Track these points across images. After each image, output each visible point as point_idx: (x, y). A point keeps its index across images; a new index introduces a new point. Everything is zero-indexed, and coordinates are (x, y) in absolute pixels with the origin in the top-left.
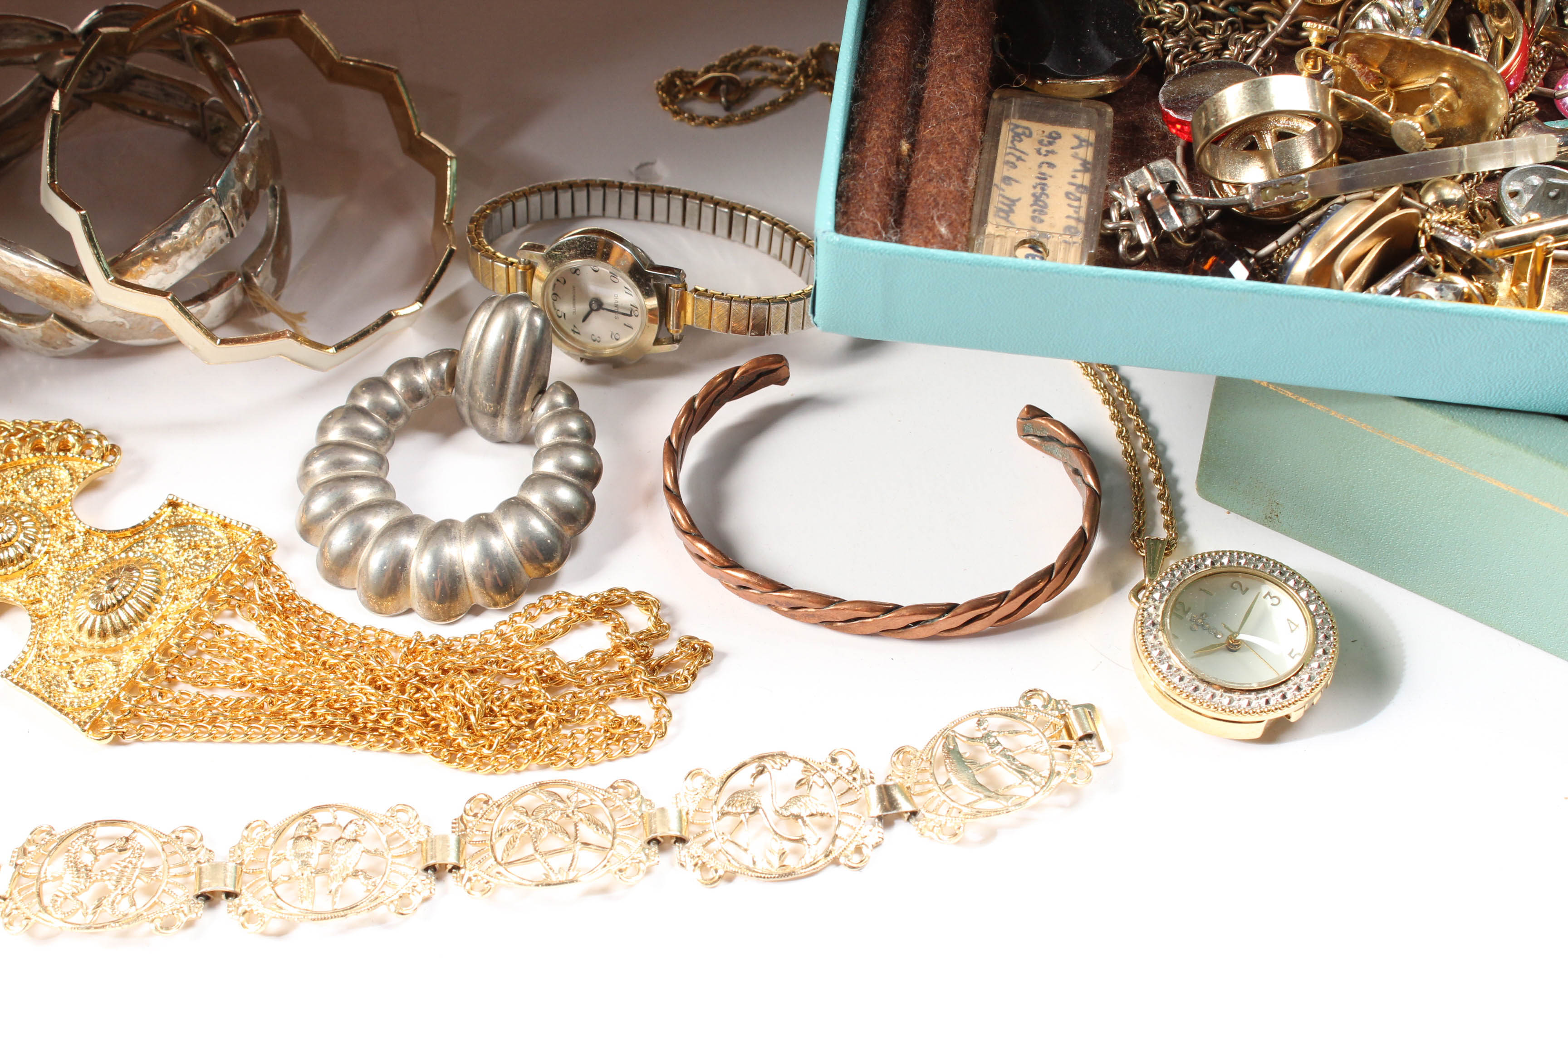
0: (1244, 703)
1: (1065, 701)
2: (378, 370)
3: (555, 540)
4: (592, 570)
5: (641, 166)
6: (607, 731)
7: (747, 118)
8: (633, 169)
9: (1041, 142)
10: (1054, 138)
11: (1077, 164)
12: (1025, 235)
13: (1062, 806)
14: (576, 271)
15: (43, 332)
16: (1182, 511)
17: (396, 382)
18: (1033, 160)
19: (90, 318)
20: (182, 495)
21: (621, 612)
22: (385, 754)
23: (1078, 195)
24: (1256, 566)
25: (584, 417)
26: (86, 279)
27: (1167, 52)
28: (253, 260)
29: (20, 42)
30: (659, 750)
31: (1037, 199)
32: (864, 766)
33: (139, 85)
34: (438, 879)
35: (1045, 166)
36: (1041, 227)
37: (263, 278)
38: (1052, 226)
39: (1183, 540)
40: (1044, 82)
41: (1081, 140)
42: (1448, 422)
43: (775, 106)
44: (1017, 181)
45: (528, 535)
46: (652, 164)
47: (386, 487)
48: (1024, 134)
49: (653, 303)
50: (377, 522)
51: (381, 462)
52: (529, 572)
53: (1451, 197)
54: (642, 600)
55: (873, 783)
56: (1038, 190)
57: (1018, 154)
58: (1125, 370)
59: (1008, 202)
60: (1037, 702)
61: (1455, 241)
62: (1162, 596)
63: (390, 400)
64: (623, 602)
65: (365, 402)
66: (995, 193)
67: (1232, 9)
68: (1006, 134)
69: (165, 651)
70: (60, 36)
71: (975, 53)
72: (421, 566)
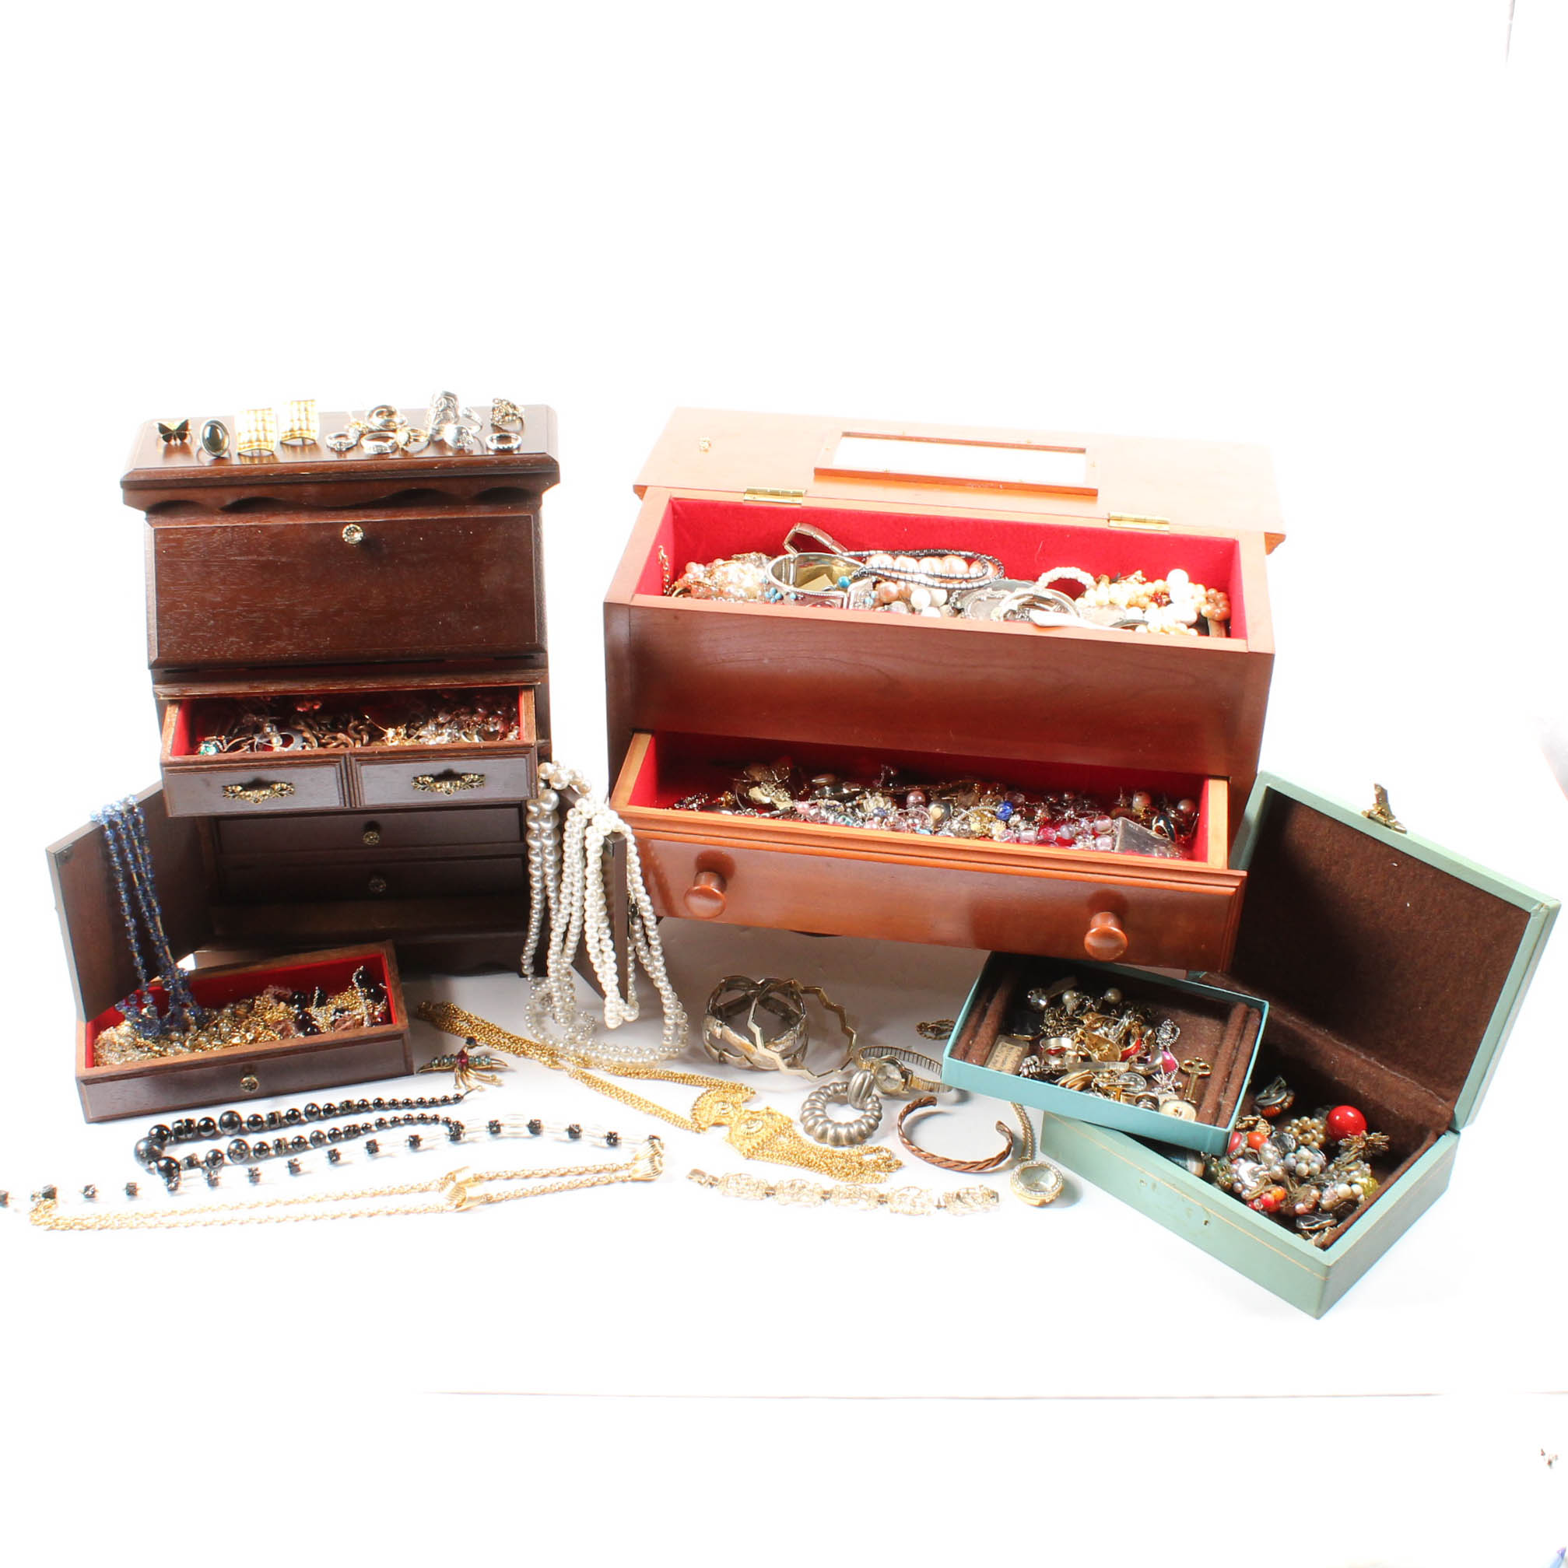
1: (991, 1190)
2: (827, 1085)
3: (867, 1132)
4: (875, 1141)
5: (908, 1046)
6: (873, 1177)
7: (941, 1039)
8: (906, 1046)
9: (1008, 1049)
10: (1012, 1048)
11: (1017, 1054)
14: (884, 1067)
15: (740, 1061)
17: (832, 1088)
18: (1006, 1052)
19: (753, 1058)
20: (771, 1106)
21: (881, 1152)
22: (815, 1172)
23: (1014, 1060)
25: (880, 1104)
26: (756, 1046)
27: (1047, 1032)
28: (797, 1052)
29: (743, 984)
30: (885, 1183)
31: (1004, 1060)
33: (770, 1001)
35: (1008, 1054)
37: (799, 1056)
38: (1006, 1065)
39: (1033, 1159)
40: (1013, 1035)
41: (1020, 1049)
42: (1097, 1130)
45: (860, 1130)
47: (824, 1112)
49: (903, 1080)
50: (821, 1120)
51: (825, 1107)
52: (859, 1138)
53: (1106, 1076)
54: (887, 1150)
58: (1024, 1107)
59: (996, 1061)
60: (984, 1189)
61: (1100, 1085)
63: (829, 1092)
64: (882, 1150)
65: (823, 1091)
67: (1068, 1024)
68: (1000, 1045)
69: (763, 1141)
70: (754, 984)
71: (992, 1025)
72: (831, 1133)
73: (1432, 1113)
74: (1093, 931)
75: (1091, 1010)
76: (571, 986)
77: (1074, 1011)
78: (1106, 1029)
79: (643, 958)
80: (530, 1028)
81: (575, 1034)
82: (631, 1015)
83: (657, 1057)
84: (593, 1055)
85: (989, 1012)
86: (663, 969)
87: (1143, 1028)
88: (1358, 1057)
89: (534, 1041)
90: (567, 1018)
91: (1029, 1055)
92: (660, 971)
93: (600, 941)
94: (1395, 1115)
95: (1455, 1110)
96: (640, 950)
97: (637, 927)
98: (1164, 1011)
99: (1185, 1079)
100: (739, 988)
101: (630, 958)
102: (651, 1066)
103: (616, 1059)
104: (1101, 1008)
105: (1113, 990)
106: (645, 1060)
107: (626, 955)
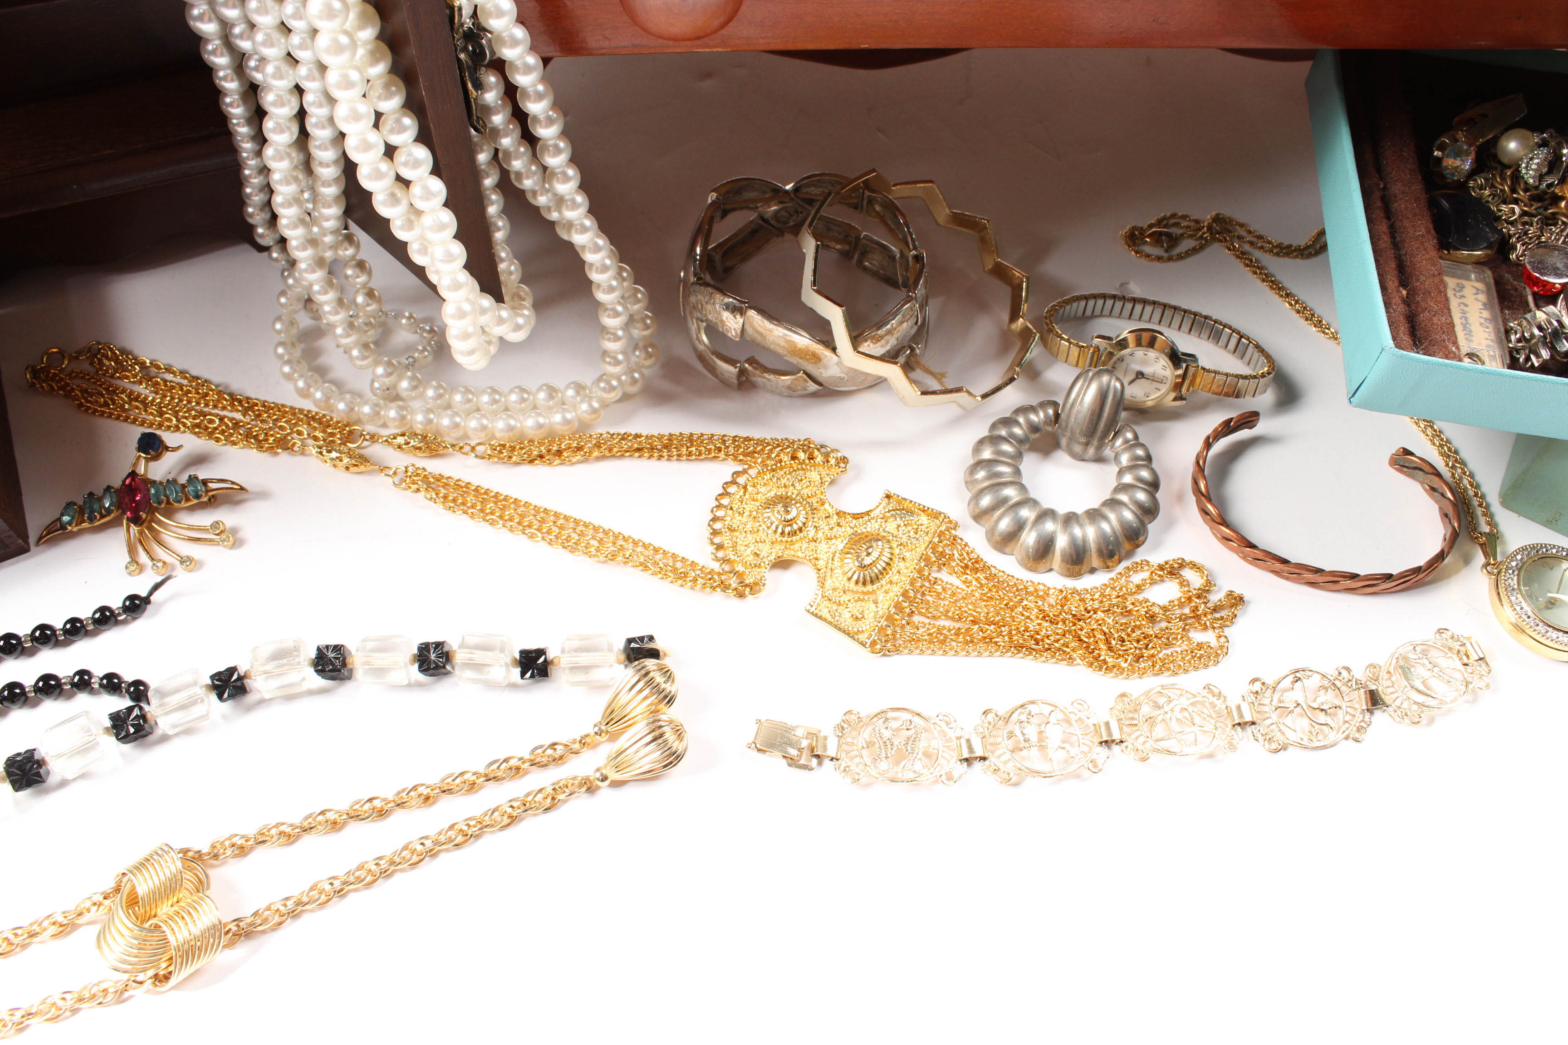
0: (1555, 636)
2: (1009, 412)
3: (1139, 525)
5: (1122, 285)
6: (1192, 652)
7: (1180, 258)
8: (1118, 286)
9: (1455, 290)
10: (1462, 287)
12: (1468, 350)
14: (1132, 354)
15: (792, 382)
16: (1494, 516)
17: (1021, 421)
19: (825, 374)
20: (893, 491)
21: (1181, 573)
22: (1056, 665)
23: (1487, 325)
29: (753, 195)
30: (1225, 663)
31: (1464, 325)
34: (1109, 748)
35: (1462, 305)
36: (1474, 345)
38: (1479, 345)
40: (1449, 252)
41: (1477, 289)
43: (1194, 251)
45: (1123, 523)
46: (1127, 283)
47: (1025, 490)
50: (1026, 513)
51: (1019, 473)
52: (1125, 544)
54: (1194, 566)
56: (1464, 321)
62: (1513, 572)
63: (1017, 431)
64: (1182, 567)
65: (1003, 433)
67: (1539, 211)
69: (905, 594)
70: (778, 191)
72: (1062, 542)
76: (361, 265)
79: (519, 175)
80: (288, 377)
81: (392, 378)
82: (518, 328)
83: (596, 405)
84: (446, 422)
86: (580, 199)
89: (306, 405)
90: (366, 346)
92: (575, 206)
93: (390, 151)
96: (508, 155)
97: (491, 97)
100: (746, 206)
101: (488, 182)
102: (584, 426)
103: (500, 425)
106: (569, 416)
107: (476, 175)
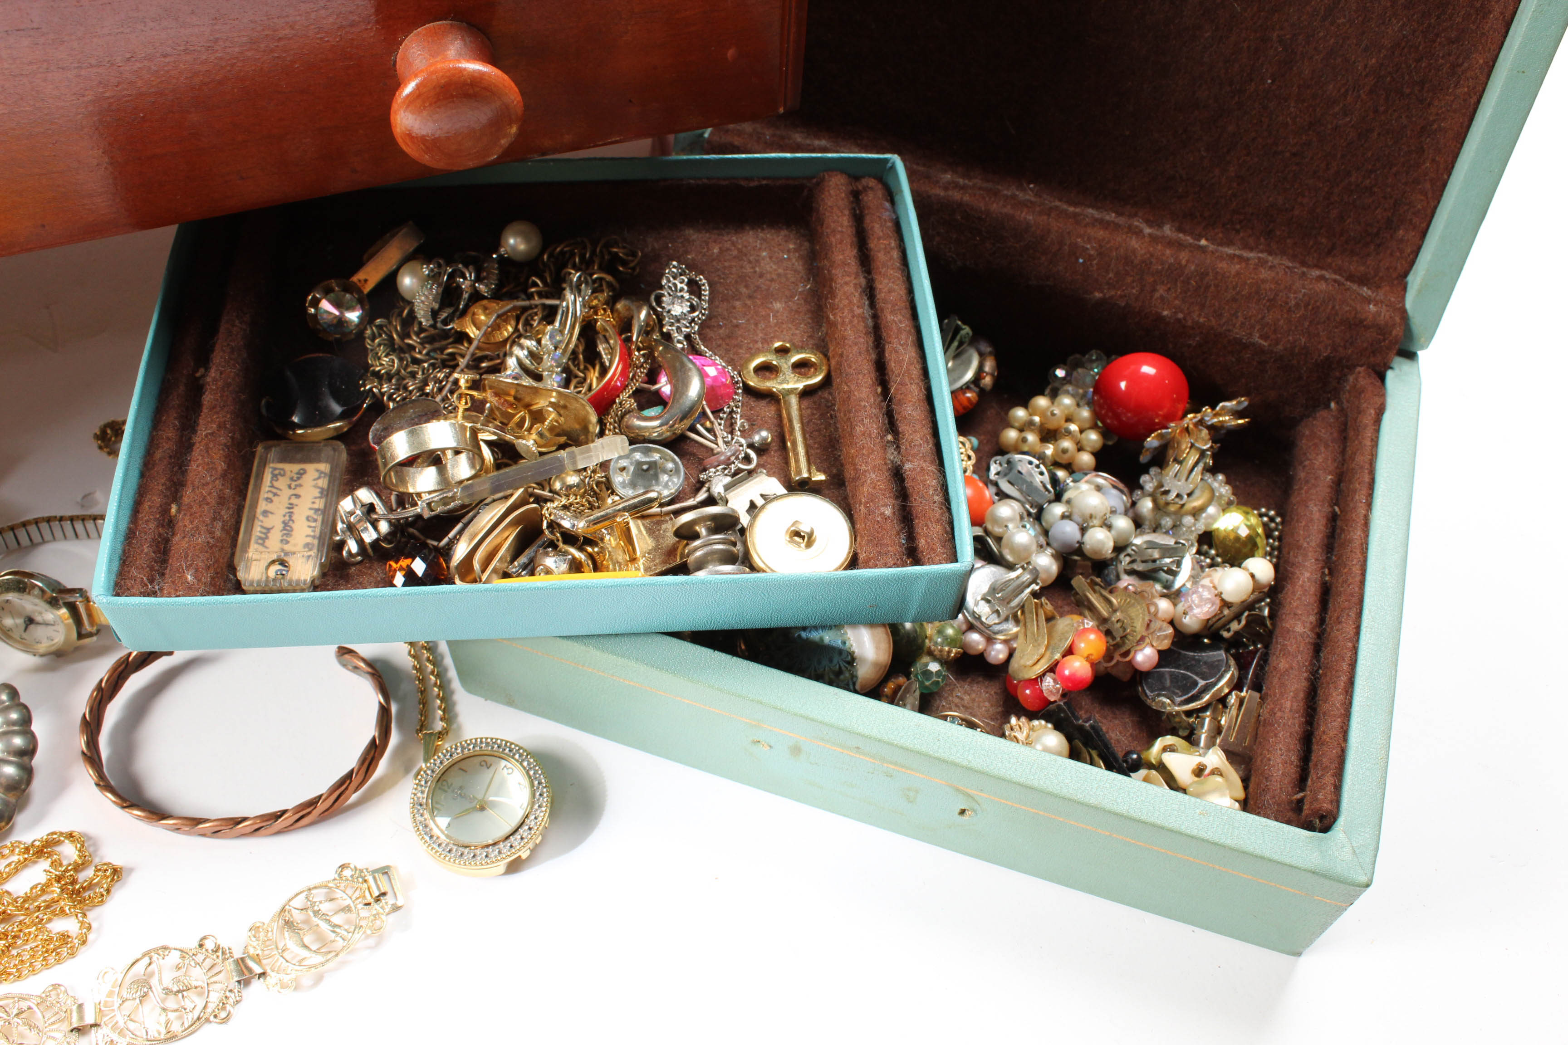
1: (367, 869)
3: (4, 805)
4: (36, 821)
5: (85, 497)
6: (44, 947)
8: (79, 499)
9: (292, 479)
10: (301, 474)
11: (316, 492)
12: (274, 557)
13: (369, 948)
16: (454, 704)
18: (286, 493)
21: (57, 850)
23: (315, 517)
24: (493, 747)
25: (23, 708)
27: (383, 394)
30: (82, 955)
31: (285, 524)
32: (224, 944)
35: (293, 497)
36: (287, 547)
38: (295, 545)
39: (454, 726)
40: (294, 433)
41: (322, 472)
42: (583, 648)
44: (272, 513)
46: (93, 493)
48: (280, 474)
53: (572, 483)
54: (72, 838)
55: (232, 957)
56: (287, 518)
57: (274, 490)
59: (264, 531)
60: (347, 873)
61: (566, 524)
62: (426, 782)
64: (58, 843)
66: (257, 524)
67: (432, 354)
68: (267, 477)
71: (226, 427)
73: (1355, 324)
74: (409, 89)
75: (476, 297)
77: (435, 314)
78: (530, 343)
85: (208, 398)
87: (619, 306)
88: (1139, 233)
91: (349, 488)
94: (1261, 351)
95: (1409, 305)
98: (652, 243)
99: (766, 410)
104: (500, 286)
105: (518, 226)
